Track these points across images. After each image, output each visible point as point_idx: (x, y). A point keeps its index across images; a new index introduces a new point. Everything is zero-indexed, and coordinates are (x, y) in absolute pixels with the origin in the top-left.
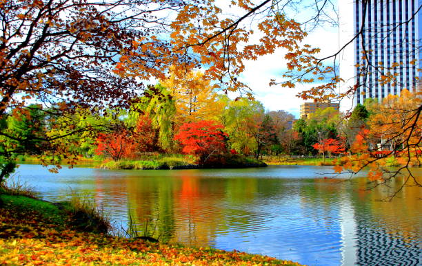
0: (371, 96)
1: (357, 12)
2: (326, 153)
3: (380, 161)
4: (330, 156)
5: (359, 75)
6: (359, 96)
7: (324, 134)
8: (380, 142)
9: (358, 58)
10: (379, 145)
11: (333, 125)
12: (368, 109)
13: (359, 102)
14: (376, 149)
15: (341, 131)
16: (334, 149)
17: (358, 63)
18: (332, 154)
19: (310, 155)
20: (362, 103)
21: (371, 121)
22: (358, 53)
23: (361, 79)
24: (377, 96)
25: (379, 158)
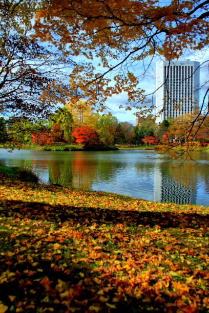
0: (171, 115)
1: (165, 73)
2: (148, 144)
3: (174, 148)
4: (150, 145)
5: (165, 104)
6: (165, 116)
7: (147, 134)
8: (174, 138)
9: (165, 96)
10: (174, 140)
11: (152, 130)
12: (169, 121)
13: (165, 118)
14: (173, 142)
15: (156, 132)
16: (152, 141)
17: (165, 99)
18: (151, 144)
19: (140, 145)
20: (166, 119)
21: (171, 128)
22: (165, 93)
23: (166, 106)
24: (174, 116)
25: (174, 146)
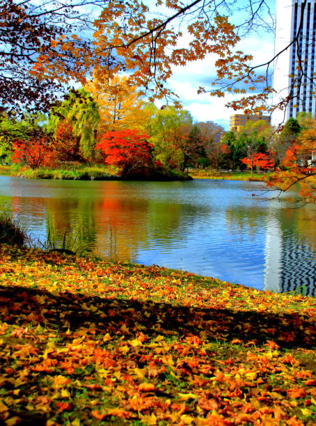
0: (304, 110)
1: (296, 18)
2: (254, 168)
3: (310, 178)
4: (258, 171)
5: (292, 86)
6: (291, 110)
7: (254, 148)
8: (310, 158)
9: (293, 69)
10: (309, 162)
11: (264, 139)
12: (300, 123)
13: (291, 115)
14: (306, 166)
15: (271, 145)
16: (263, 164)
17: (293, 74)
18: (261, 169)
19: (238, 170)
20: (294, 117)
21: (303, 136)
22: (293, 63)
23: (295, 90)
24: (310, 110)
25: (309, 175)
